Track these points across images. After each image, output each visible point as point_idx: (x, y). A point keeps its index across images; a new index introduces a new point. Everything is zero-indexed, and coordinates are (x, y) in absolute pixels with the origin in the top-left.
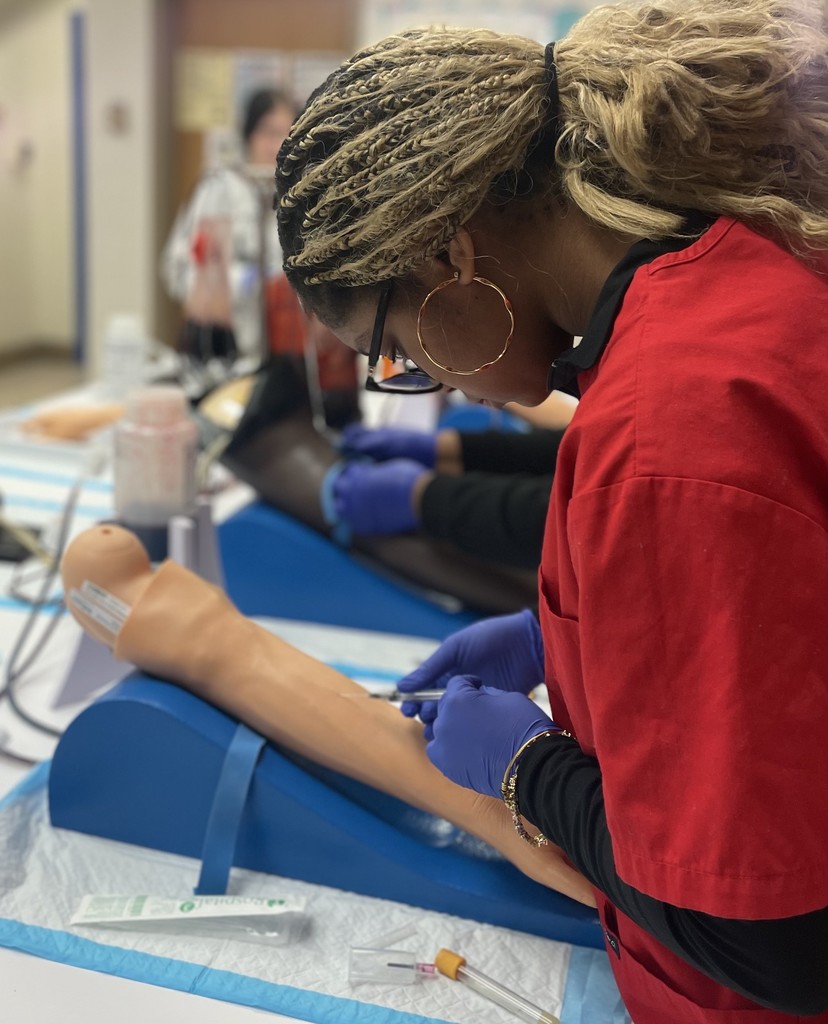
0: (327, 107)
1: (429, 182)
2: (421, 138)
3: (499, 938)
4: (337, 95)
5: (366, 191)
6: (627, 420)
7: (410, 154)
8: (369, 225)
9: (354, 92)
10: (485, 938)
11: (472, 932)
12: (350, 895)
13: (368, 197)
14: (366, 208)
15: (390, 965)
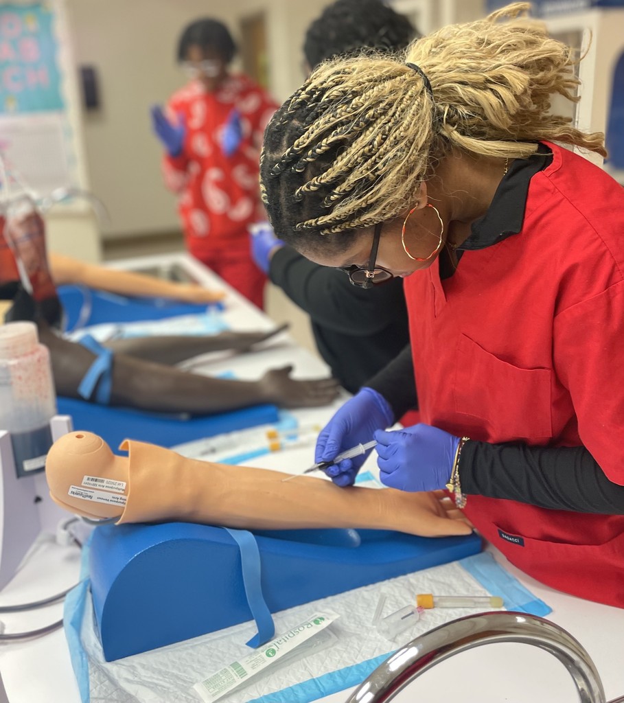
0: (328, 126)
1: (410, 156)
2: (399, 132)
3: (424, 577)
4: (333, 116)
5: (377, 170)
6: (604, 254)
7: (396, 142)
8: (383, 188)
9: (343, 113)
10: (418, 580)
11: (409, 581)
12: (330, 599)
13: (378, 173)
14: (379, 179)
15: (403, 618)
